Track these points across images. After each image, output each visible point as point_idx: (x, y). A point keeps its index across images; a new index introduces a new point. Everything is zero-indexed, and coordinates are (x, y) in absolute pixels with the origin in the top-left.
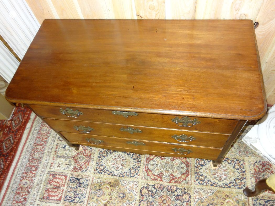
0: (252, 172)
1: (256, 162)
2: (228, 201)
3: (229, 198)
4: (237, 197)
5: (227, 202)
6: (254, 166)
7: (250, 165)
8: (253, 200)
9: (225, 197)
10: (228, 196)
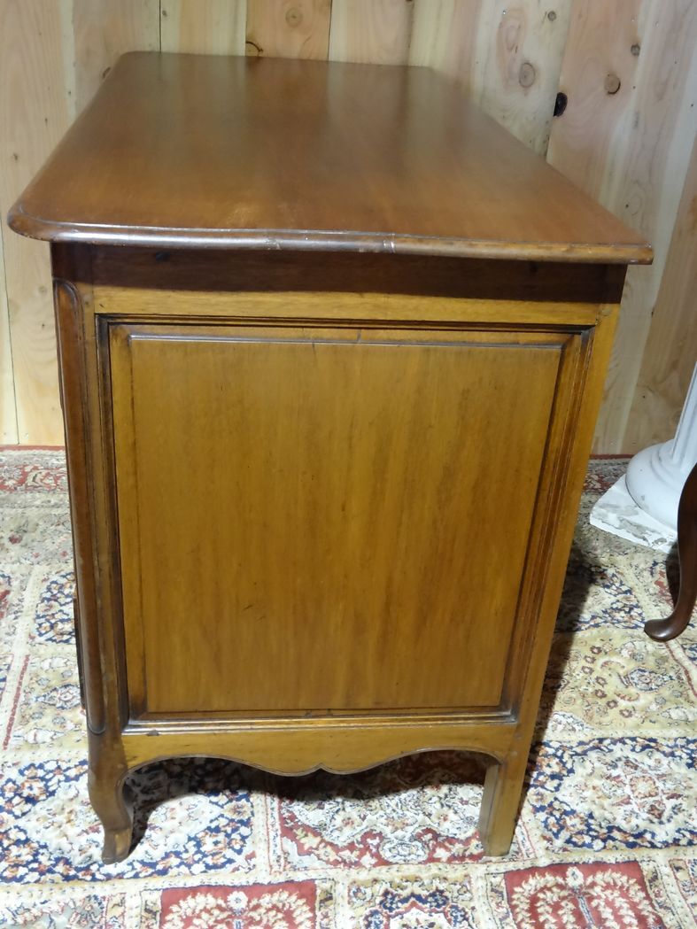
0: (651, 591)
1: (655, 564)
2: (606, 663)
3: (606, 653)
4: (629, 645)
5: (602, 666)
6: (652, 574)
7: (638, 576)
8: (684, 649)
9: (591, 655)
10: (599, 648)
